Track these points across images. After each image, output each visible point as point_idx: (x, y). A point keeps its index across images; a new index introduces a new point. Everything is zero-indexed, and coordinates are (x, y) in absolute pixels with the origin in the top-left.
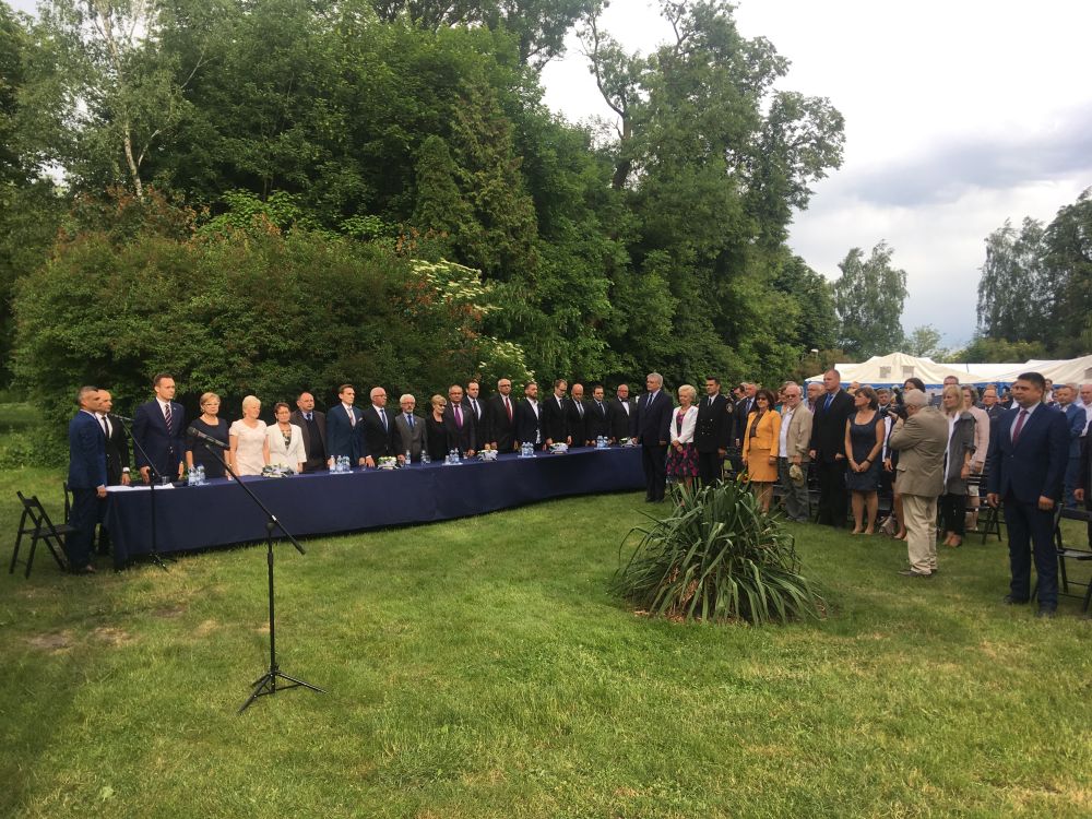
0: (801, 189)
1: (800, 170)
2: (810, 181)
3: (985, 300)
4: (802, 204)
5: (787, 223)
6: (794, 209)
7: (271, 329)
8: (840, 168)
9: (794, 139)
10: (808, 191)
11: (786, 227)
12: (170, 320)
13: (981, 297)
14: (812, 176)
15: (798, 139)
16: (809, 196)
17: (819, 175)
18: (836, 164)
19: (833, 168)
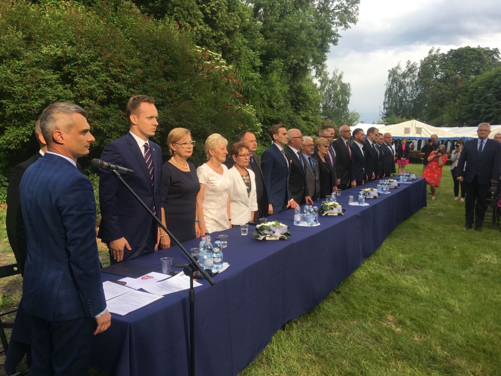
0: (335, 34)
1: (336, 24)
2: (340, 30)
3: (387, 99)
4: (335, 42)
5: (326, 52)
6: (331, 44)
7: (115, 78)
8: (356, 24)
9: (333, 6)
10: (338, 36)
11: (326, 54)
12: (23, 66)
13: (386, 97)
14: (343, 27)
15: (336, 7)
16: (339, 38)
17: (347, 27)
18: (354, 21)
19: (353, 24)
